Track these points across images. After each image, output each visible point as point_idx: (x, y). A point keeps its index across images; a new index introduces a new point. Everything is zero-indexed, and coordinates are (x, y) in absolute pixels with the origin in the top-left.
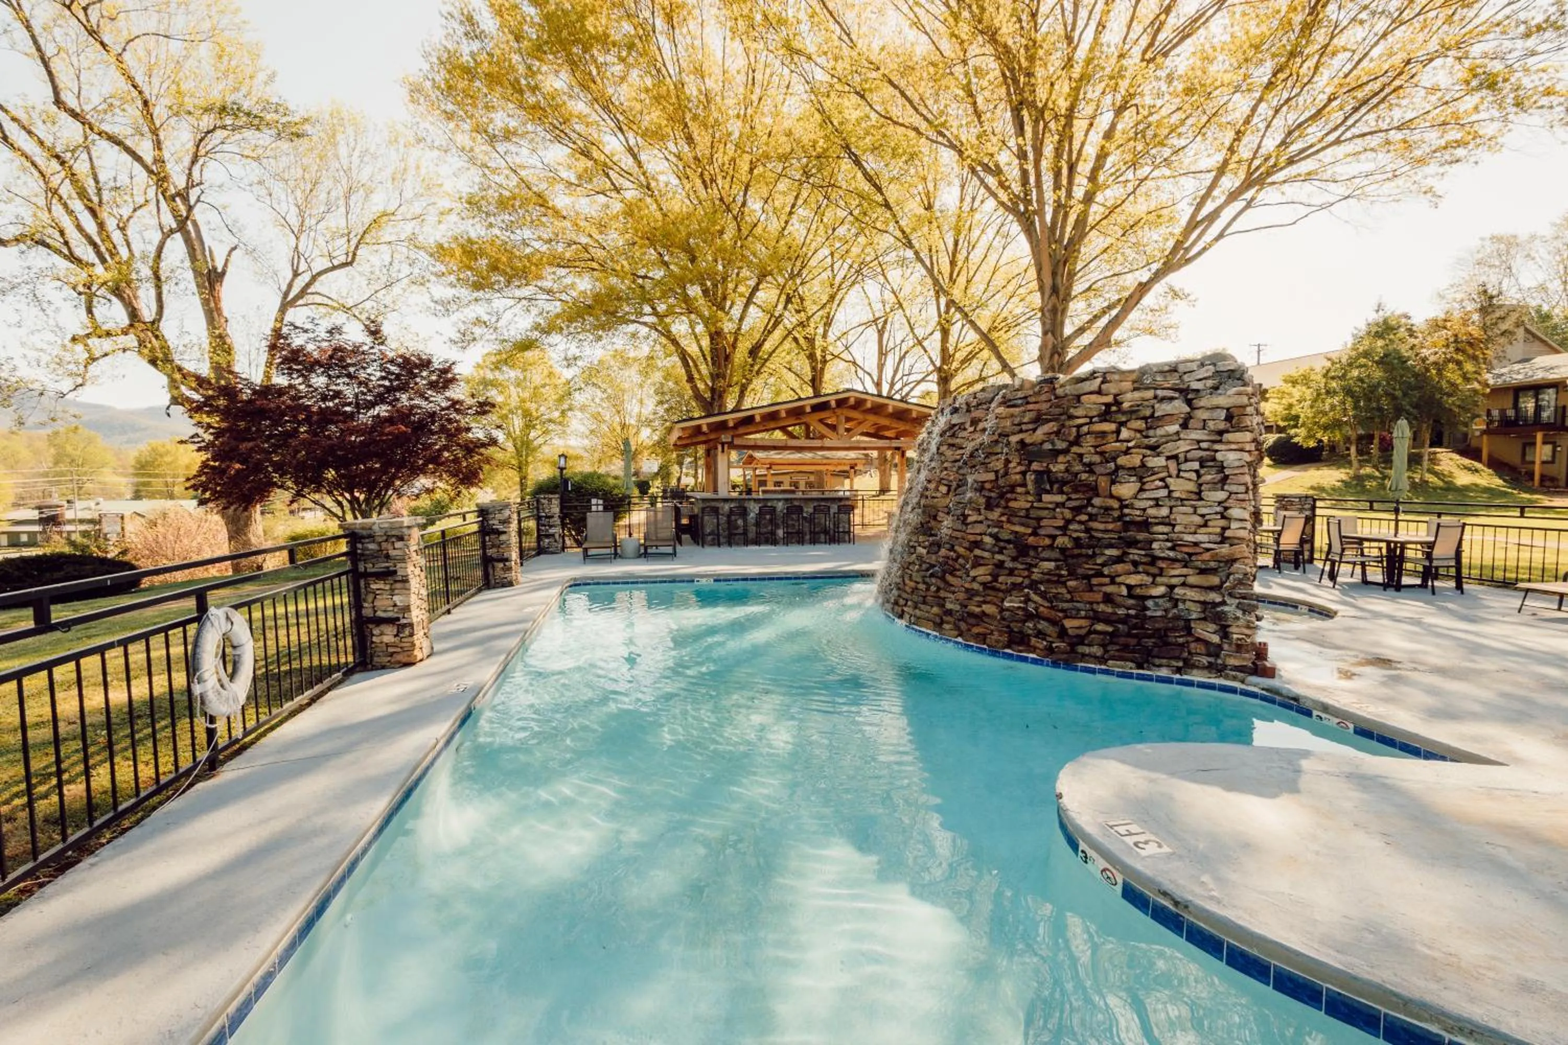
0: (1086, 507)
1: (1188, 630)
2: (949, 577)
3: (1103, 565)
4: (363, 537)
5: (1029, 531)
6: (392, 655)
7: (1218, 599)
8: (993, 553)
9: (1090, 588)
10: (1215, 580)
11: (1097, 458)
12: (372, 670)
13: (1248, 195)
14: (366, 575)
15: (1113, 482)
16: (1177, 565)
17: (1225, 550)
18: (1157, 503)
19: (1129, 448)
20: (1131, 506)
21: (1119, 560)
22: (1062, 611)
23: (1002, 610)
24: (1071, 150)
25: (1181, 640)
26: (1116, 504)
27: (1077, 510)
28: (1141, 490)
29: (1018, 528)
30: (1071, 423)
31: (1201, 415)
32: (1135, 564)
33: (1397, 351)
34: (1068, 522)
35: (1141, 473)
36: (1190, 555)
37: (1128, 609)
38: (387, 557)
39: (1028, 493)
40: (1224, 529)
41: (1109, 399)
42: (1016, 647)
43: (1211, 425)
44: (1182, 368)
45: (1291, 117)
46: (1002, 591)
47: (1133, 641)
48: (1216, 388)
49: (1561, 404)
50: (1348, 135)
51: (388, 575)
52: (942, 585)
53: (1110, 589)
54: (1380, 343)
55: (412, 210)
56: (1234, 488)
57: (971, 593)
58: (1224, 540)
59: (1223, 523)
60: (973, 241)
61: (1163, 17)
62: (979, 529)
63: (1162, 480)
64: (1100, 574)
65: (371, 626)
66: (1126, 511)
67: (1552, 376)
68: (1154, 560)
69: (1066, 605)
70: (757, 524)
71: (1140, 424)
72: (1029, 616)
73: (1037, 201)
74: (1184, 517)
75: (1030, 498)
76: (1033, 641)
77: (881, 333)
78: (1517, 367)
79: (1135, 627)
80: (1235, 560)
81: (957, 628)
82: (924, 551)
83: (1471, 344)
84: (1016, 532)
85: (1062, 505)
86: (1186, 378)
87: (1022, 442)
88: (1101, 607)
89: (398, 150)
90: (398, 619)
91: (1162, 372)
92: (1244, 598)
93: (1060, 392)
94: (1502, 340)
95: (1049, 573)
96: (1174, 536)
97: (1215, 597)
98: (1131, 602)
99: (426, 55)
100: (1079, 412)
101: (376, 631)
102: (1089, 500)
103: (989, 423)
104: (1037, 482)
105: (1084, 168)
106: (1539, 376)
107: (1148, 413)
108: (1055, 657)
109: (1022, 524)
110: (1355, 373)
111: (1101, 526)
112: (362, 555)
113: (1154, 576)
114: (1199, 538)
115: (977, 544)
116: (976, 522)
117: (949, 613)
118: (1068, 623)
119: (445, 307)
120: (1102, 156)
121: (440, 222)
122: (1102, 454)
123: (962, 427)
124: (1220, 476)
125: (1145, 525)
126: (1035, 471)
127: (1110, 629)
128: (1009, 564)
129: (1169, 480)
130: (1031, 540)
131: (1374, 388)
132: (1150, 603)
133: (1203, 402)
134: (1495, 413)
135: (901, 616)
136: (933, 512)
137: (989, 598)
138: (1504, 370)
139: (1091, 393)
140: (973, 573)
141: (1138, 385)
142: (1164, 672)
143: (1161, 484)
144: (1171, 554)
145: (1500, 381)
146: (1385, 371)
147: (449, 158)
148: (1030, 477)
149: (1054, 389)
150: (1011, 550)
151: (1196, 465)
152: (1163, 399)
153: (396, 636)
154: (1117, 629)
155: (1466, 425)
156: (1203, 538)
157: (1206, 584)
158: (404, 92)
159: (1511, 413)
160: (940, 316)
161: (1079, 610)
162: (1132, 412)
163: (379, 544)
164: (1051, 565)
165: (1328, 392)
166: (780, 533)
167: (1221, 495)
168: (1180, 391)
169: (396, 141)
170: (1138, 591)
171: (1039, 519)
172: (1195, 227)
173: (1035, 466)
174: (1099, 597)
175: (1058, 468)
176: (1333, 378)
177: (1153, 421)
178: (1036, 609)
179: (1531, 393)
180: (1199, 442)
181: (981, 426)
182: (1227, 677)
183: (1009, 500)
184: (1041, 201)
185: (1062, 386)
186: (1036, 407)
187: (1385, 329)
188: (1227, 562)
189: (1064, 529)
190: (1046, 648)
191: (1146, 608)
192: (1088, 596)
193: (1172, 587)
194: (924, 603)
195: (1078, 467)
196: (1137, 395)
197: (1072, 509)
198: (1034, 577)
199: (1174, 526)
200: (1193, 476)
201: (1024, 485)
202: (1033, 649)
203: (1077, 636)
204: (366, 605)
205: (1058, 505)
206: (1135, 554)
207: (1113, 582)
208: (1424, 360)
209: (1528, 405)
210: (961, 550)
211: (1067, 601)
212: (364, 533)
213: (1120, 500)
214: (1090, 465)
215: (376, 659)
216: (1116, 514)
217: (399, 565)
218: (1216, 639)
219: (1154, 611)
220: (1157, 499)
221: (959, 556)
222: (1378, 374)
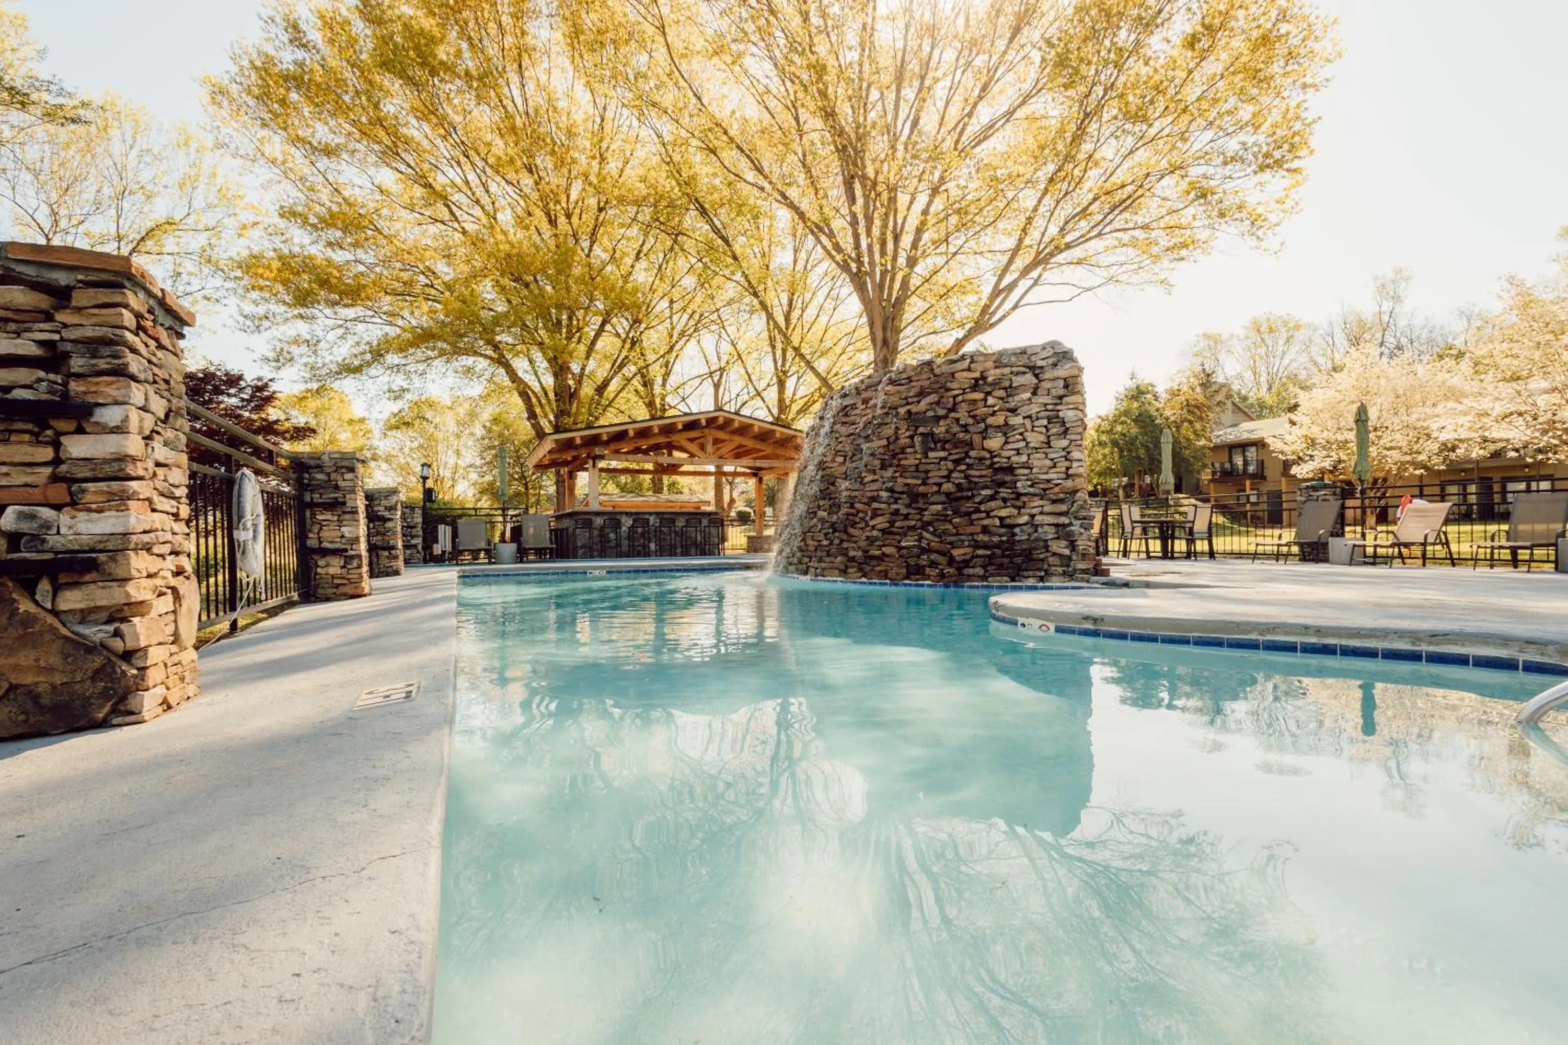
0: (964, 459)
1: (1047, 547)
2: (851, 530)
3: (980, 503)
4: (311, 467)
5: (920, 482)
6: (338, 586)
7: (1067, 521)
8: (889, 504)
9: (971, 523)
10: (1064, 508)
11: (970, 421)
12: (315, 602)
13: (1034, 274)
14: (312, 505)
15: (984, 438)
16: (1035, 498)
17: (1069, 484)
18: (1018, 452)
19: (994, 412)
20: (999, 456)
21: (992, 498)
22: (951, 543)
23: (900, 548)
24: (895, 223)
25: (1042, 556)
26: (988, 455)
27: (957, 462)
28: (1006, 443)
29: (910, 481)
30: (949, 394)
31: (1046, 385)
32: (1004, 500)
33: (1147, 411)
34: (951, 472)
35: (1005, 429)
36: (1045, 490)
37: (1001, 536)
38: (337, 488)
39: (916, 452)
40: (1068, 469)
41: (977, 375)
42: (913, 577)
43: (1053, 392)
44: (1029, 352)
45: (1068, 208)
46: (899, 534)
47: (1006, 561)
48: (1055, 365)
49: (1260, 458)
50: (1107, 230)
51: (335, 505)
52: (845, 537)
53: (986, 522)
54: (1136, 405)
55: (205, 221)
56: (1073, 437)
57: (871, 540)
58: (1068, 476)
59: (1067, 464)
60: (807, 300)
61: (966, 119)
62: (875, 486)
63: (1021, 434)
64: (978, 511)
65: (315, 557)
66: (996, 460)
67: (1254, 436)
68: (1019, 495)
69: (952, 539)
70: (630, 537)
71: (1002, 393)
72: (925, 551)
73: (869, 263)
74: (1039, 462)
75: (919, 456)
76: (928, 570)
77: (717, 386)
78: (1229, 430)
79: (1007, 550)
80: (1076, 491)
81: (860, 570)
82: (825, 514)
83: (1198, 407)
84: (908, 485)
85: (945, 459)
86: (1033, 358)
87: (909, 412)
88: (981, 537)
89: (187, 154)
90: (346, 550)
91: (1015, 354)
92: (1085, 519)
93: (937, 371)
94: (1218, 409)
95: (938, 514)
96: (1032, 476)
97: (1064, 520)
98: (1003, 530)
99: (234, 58)
100: (954, 385)
101: (321, 562)
102: (967, 453)
103: (879, 400)
104: (923, 443)
105: (906, 240)
106: (1245, 436)
107: (1007, 384)
108: (946, 580)
109: (913, 478)
110: (1119, 428)
111: (977, 473)
112: (308, 485)
113: (1019, 508)
114: (1050, 476)
115: (874, 499)
116: (873, 481)
117: (853, 559)
118: (955, 552)
119: (258, 323)
120: (919, 231)
121: (240, 235)
122: (974, 417)
123: (853, 406)
124: (1062, 429)
125: (1010, 470)
126: (921, 434)
127: (989, 553)
128: (904, 511)
129: (1026, 434)
130: (922, 489)
131: (1133, 440)
132: (1017, 530)
133: (1048, 375)
134: (1217, 465)
135: (806, 573)
136: (832, 480)
137: (887, 542)
138: (1221, 433)
139: (963, 370)
140: (872, 523)
141: (998, 364)
142: (1031, 582)
143: (1020, 437)
144: (1031, 490)
145: (1219, 441)
146: (1140, 427)
147: (257, 168)
148: (918, 439)
149: (932, 370)
150: (905, 499)
151: (1045, 422)
152: (1017, 374)
153: (342, 567)
154: (994, 553)
155: (1198, 472)
156: (1054, 476)
157: (1057, 511)
158: (204, 95)
159: (1227, 466)
160: (776, 369)
161: (963, 541)
162: (995, 384)
163: (328, 474)
164: (939, 507)
165: (1100, 444)
166: (653, 546)
167: (1064, 443)
168: (1030, 368)
169: (186, 144)
170: (1008, 521)
171: (927, 472)
172: (998, 295)
173: (921, 430)
174: (978, 529)
175: (940, 430)
176: (1103, 432)
177: (1011, 390)
178: (928, 544)
179: (1240, 450)
180: (1045, 405)
181: (871, 403)
182: (1077, 580)
183: (900, 460)
184: (872, 263)
185: (939, 367)
186: (919, 383)
187: (1138, 393)
188: (1070, 493)
189: (948, 477)
190: (938, 575)
191: (1014, 535)
192: (970, 529)
193: (1033, 516)
194: (828, 555)
195: (956, 429)
196: (998, 371)
197: (954, 461)
198: (925, 519)
199: (1031, 469)
200: (1044, 430)
201: (913, 447)
202: (928, 577)
203: (964, 561)
204: (311, 535)
205: (941, 459)
206: (1004, 492)
207: (988, 517)
208: (1167, 419)
209: (1239, 461)
210: (858, 506)
211: (954, 535)
212: (312, 462)
213: (990, 452)
214: (965, 426)
215: (320, 591)
216: (988, 462)
217: (348, 496)
218: (1067, 552)
219: (1021, 536)
220: (1018, 450)
221: (858, 511)
222: (1135, 430)
